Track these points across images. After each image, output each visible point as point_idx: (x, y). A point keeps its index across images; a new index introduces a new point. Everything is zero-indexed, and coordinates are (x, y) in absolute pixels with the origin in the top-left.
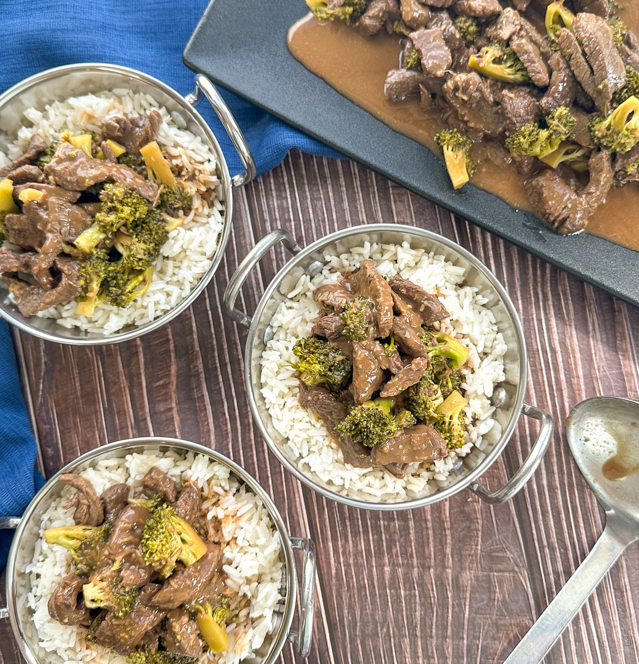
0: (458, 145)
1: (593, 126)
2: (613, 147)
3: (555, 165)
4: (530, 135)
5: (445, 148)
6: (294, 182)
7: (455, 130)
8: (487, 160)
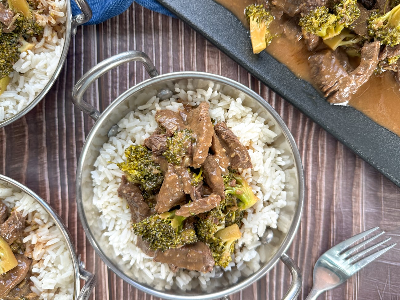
0: (262, 19)
1: (372, 20)
2: (385, 39)
3: (334, 47)
4: (321, 17)
5: (251, 18)
6: (134, 30)
7: (262, 6)
8: (283, 35)
